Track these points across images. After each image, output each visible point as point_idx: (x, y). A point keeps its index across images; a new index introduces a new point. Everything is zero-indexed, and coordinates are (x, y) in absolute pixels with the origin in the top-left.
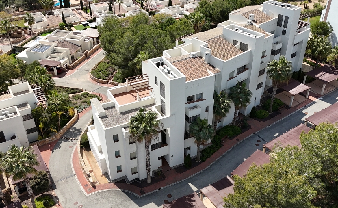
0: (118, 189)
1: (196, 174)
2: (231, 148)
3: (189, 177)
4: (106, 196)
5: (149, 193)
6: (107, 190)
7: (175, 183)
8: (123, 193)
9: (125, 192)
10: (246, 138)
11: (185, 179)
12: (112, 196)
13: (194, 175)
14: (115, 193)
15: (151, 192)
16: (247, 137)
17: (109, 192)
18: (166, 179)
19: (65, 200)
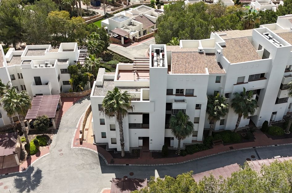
0: (97, 152)
1: (168, 164)
2: (219, 153)
3: (160, 165)
4: (84, 154)
5: (116, 165)
6: (89, 149)
7: (144, 165)
8: (98, 156)
9: (99, 156)
10: (241, 149)
11: (154, 165)
12: (88, 156)
13: (165, 165)
14: (92, 154)
15: (119, 165)
16: (244, 149)
17: (88, 151)
18: (139, 158)
19: (54, 145)
